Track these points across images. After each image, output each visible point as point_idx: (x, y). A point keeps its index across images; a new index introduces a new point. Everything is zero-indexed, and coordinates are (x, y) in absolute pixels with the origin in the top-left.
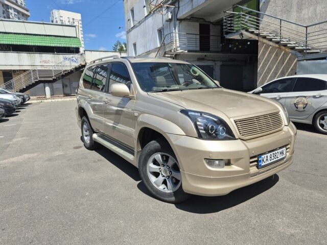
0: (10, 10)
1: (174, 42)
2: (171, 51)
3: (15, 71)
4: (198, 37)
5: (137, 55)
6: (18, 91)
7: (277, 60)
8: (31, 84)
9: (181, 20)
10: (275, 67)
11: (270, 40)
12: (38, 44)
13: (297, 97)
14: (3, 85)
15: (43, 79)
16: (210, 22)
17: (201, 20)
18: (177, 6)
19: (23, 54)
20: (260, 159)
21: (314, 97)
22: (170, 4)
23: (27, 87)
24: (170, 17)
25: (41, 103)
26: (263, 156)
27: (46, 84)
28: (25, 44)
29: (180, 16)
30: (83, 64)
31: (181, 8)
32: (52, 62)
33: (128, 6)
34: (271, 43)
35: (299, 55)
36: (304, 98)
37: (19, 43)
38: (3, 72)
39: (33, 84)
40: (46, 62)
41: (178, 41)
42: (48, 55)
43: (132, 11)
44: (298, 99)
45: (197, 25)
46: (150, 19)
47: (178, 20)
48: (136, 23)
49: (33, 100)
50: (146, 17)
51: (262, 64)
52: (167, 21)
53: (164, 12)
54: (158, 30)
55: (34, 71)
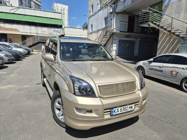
0: (32, 2)
1: (112, 26)
2: (110, 31)
3: (28, 36)
4: (127, 24)
5: (93, 31)
6: (28, 46)
7: (170, 41)
8: (35, 43)
9: (117, 13)
10: (168, 46)
11: (165, 29)
12: (41, 22)
13: (173, 67)
14: (21, 43)
15: (41, 41)
16: (135, 15)
17: (130, 14)
18: (116, 5)
19: (33, 27)
20: (112, 111)
21: (183, 69)
22: (112, 4)
23: (33, 45)
24: (111, 11)
25: (39, 54)
26: (115, 109)
27: (43, 44)
28: (34, 21)
29: (117, 11)
30: (63, 34)
31: (118, 6)
32: (47, 32)
33: (90, 4)
34: (165, 31)
35: (181, 40)
36: (177, 69)
37: (31, 21)
38: (22, 36)
39: (36, 43)
40: (44, 32)
41: (115, 25)
42: (45, 28)
43: (92, 6)
44: (173, 68)
45: (127, 16)
46: (101, 12)
47: (116, 13)
48: (94, 13)
49: (35, 52)
50: (99, 10)
51: (160, 43)
52: (109, 13)
53: (109, 8)
54: (105, 18)
55: (37, 36)
